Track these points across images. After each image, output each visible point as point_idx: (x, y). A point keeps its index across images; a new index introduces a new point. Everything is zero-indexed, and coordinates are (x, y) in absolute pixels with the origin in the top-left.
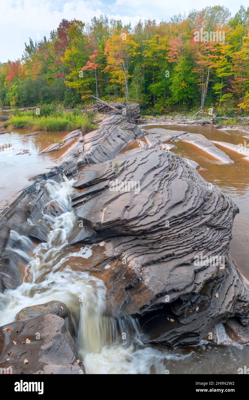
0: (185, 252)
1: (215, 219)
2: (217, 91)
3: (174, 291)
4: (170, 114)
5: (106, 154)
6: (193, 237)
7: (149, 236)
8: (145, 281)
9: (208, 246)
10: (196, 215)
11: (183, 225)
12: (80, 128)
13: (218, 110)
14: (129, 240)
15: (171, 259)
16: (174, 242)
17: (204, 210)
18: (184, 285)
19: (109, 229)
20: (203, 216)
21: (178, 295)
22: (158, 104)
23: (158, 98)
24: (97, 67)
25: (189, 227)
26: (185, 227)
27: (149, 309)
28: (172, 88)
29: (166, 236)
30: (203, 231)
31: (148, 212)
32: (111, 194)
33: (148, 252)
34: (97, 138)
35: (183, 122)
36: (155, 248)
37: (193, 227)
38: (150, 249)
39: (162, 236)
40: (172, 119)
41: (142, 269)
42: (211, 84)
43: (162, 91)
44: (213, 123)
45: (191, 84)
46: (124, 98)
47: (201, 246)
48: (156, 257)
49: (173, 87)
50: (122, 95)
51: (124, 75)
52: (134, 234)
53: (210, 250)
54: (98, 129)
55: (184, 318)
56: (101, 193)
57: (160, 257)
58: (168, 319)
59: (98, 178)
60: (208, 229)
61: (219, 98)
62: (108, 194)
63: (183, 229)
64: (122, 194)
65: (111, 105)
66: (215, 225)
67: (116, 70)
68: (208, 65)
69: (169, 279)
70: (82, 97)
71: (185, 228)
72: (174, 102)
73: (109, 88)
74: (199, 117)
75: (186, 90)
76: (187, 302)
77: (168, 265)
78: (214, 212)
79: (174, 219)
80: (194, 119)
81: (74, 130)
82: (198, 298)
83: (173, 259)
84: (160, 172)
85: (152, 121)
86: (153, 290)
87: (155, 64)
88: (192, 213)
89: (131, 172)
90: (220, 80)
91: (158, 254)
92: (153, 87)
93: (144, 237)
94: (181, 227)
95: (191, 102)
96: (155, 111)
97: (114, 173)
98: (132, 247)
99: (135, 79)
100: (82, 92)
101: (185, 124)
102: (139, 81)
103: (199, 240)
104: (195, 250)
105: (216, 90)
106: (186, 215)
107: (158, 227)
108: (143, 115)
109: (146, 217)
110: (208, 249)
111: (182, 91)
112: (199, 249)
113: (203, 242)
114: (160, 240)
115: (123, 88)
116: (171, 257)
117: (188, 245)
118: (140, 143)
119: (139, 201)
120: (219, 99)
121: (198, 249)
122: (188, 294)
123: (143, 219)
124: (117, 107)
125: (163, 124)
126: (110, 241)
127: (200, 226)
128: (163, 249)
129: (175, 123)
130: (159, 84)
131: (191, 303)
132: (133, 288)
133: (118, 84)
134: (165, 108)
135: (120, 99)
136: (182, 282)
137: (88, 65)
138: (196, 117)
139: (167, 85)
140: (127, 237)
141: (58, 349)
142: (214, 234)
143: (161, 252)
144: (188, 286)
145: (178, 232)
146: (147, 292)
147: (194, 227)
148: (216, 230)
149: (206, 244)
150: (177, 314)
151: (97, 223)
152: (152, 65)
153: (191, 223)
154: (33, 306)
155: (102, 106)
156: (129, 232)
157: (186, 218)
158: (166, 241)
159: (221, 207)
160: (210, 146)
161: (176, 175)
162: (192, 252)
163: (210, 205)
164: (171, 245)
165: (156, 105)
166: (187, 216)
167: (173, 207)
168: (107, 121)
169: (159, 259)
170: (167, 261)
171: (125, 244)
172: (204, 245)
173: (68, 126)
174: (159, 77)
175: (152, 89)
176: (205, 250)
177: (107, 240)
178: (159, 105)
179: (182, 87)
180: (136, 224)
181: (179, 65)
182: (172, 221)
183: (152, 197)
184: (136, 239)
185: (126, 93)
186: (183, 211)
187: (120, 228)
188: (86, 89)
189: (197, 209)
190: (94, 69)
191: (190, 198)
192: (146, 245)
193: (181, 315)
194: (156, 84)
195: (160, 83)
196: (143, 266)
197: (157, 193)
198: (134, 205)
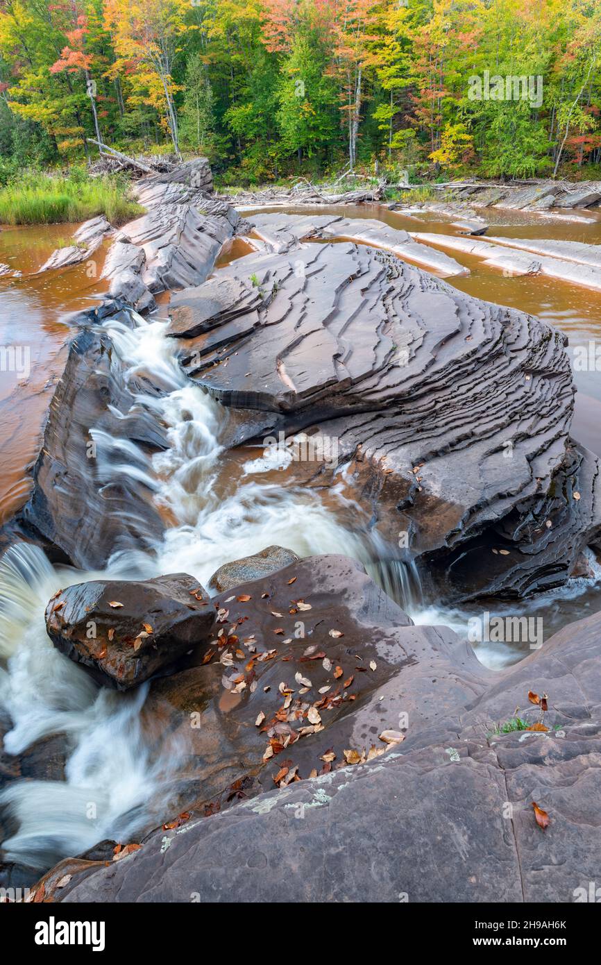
0: (497, 426)
1: (537, 357)
2: (382, 123)
3: (501, 497)
4: (279, 183)
5: (194, 268)
6: (504, 396)
7: (408, 406)
8: (433, 490)
9: (539, 409)
10: (499, 354)
11: (478, 375)
12: (101, 213)
13: (386, 168)
14: (363, 422)
15: (470, 444)
16: (468, 411)
17: (508, 344)
18: (519, 483)
19: (313, 404)
20: (513, 355)
21: (513, 502)
22: (251, 157)
23: (248, 145)
24: (89, 65)
25: (489, 378)
26: (482, 379)
27: (464, 536)
28: (281, 119)
29: (446, 402)
30: (521, 383)
31: (392, 360)
32: (280, 338)
33: (415, 438)
34: (159, 233)
35: (314, 199)
36: (429, 427)
37: (498, 376)
38: (418, 431)
39: (437, 402)
40: (289, 194)
41: (415, 471)
42: (365, 108)
43: (258, 125)
44: (380, 199)
45: (323, 107)
46: (169, 146)
47: (526, 411)
48: (437, 444)
49: (283, 115)
50: (162, 137)
51: (162, 84)
52: (373, 407)
53: (543, 417)
54: (146, 214)
55: (528, 543)
56: (250, 340)
57: (446, 444)
58: (495, 552)
59: (227, 311)
60: (528, 378)
61: (388, 141)
62: (271, 339)
63: (479, 383)
64: (307, 335)
65: (139, 161)
66: (540, 368)
67: (140, 71)
68: (359, 58)
69: (482, 479)
70: (59, 145)
71: (481, 382)
72: (287, 151)
73: (127, 121)
74: (349, 187)
75: (312, 123)
76: (526, 514)
77: (467, 455)
78: (530, 346)
79: (456, 366)
80: (338, 192)
81: (88, 219)
82: (544, 506)
83: (474, 442)
84: (371, 283)
85: (244, 200)
86: (458, 502)
87: (236, 57)
88: (490, 350)
89: (299, 292)
90: (387, 96)
91: (439, 438)
92: (237, 115)
93: (397, 410)
94: (474, 380)
95: (326, 152)
96: (244, 175)
97: (260, 297)
98: (375, 434)
99: (191, 94)
100: (58, 131)
101: (319, 203)
102: (202, 100)
103: (517, 400)
104: (515, 420)
105: (380, 120)
106: (479, 355)
107: (425, 387)
108: (220, 186)
109: (389, 370)
110: (539, 415)
111: (304, 126)
112: (523, 418)
113: (527, 402)
114: (435, 411)
115: (163, 120)
116: (469, 439)
117: (498, 412)
118: (250, 243)
119: (359, 344)
120: (388, 143)
121: (520, 417)
122: (528, 499)
123: (385, 374)
124: (156, 168)
125: (269, 205)
126: (317, 431)
127: (511, 374)
128: (447, 427)
129: (297, 202)
130: (248, 109)
131: (534, 515)
132: (412, 505)
133: (150, 109)
134: (267, 167)
135: (158, 147)
136: (512, 480)
137: (67, 59)
138: (341, 186)
139: (268, 109)
140: (356, 416)
141: (379, 607)
142: (543, 385)
143: (444, 433)
144: (526, 485)
145: (469, 390)
146: (448, 508)
147: (502, 377)
148: (544, 378)
149: (534, 406)
150: (514, 538)
151: (286, 394)
152: (226, 60)
153: (493, 369)
154: (240, 561)
155: (119, 165)
156: (360, 405)
157: (479, 362)
158: (448, 411)
159: (540, 334)
160: (405, 241)
161: (411, 287)
162: (509, 425)
163: (517, 333)
164: (463, 418)
165: (245, 161)
166: (483, 357)
167: (442, 345)
168: (153, 198)
169: (446, 447)
170: (463, 449)
171: (357, 431)
172: (530, 408)
173: (70, 208)
174: (245, 91)
175: (234, 119)
176: (534, 417)
177: (308, 430)
178: (253, 161)
179: (303, 114)
180: (374, 386)
181: (294, 59)
182: (453, 371)
183: (383, 330)
184: (379, 416)
185: (170, 131)
186: (472, 349)
187: (338, 400)
188: (67, 124)
189: (497, 343)
190: (82, 69)
191: (472, 324)
192: (408, 425)
193: (522, 539)
194: (243, 108)
195: (250, 106)
196: (413, 465)
197: (389, 324)
198: (351, 353)
